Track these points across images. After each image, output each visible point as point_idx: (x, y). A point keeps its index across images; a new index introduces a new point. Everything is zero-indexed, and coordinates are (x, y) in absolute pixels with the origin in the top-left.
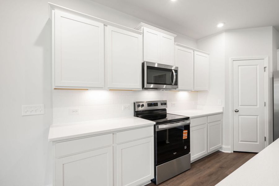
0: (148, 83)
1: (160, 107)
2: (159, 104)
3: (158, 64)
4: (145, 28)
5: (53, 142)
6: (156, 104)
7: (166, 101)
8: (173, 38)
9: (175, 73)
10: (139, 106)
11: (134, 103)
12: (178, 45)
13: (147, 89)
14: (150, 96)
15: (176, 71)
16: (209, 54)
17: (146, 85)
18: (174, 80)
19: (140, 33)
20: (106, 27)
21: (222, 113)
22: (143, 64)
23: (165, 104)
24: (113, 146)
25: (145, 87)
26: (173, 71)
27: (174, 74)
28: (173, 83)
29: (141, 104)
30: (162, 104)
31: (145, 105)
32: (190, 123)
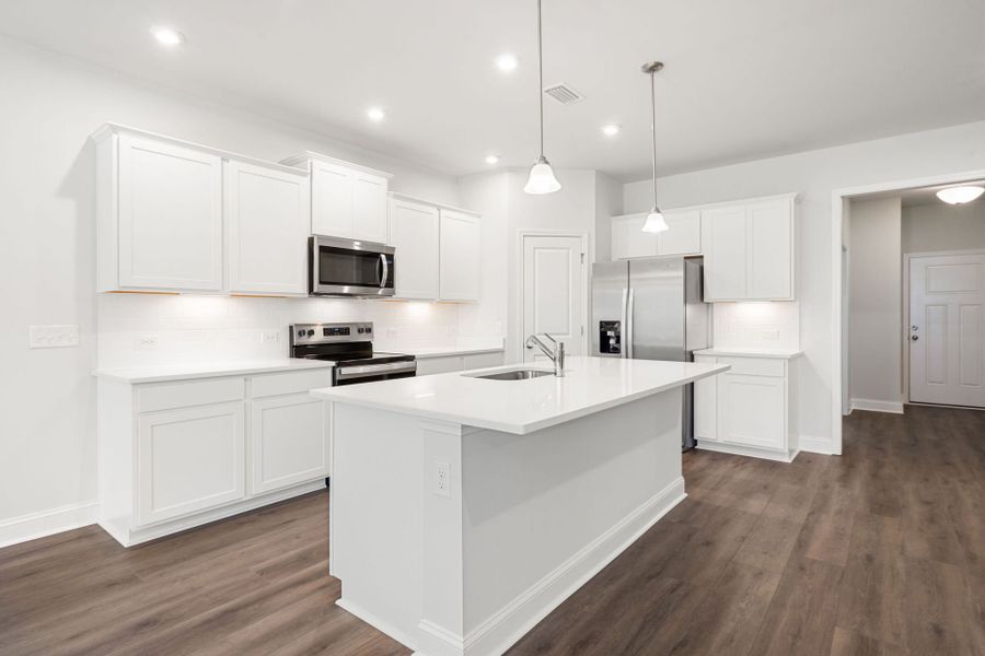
0: (321, 282)
1: (354, 337)
2: (354, 331)
3: (363, 243)
4: (316, 162)
5: (134, 384)
6: (345, 331)
7: (371, 323)
8: (384, 182)
9: (388, 259)
10: (301, 333)
11: (291, 328)
12: (396, 197)
13: (318, 295)
14: (330, 311)
15: (390, 257)
16: (479, 217)
17: (317, 287)
18: (385, 276)
19: (304, 175)
20: (225, 163)
21: (501, 352)
22: (311, 241)
23: (369, 330)
24: (245, 404)
25: (315, 290)
26: (383, 256)
27: (385, 263)
28: (383, 285)
29: (307, 329)
30: (360, 331)
31: (319, 331)
32: (415, 368)
